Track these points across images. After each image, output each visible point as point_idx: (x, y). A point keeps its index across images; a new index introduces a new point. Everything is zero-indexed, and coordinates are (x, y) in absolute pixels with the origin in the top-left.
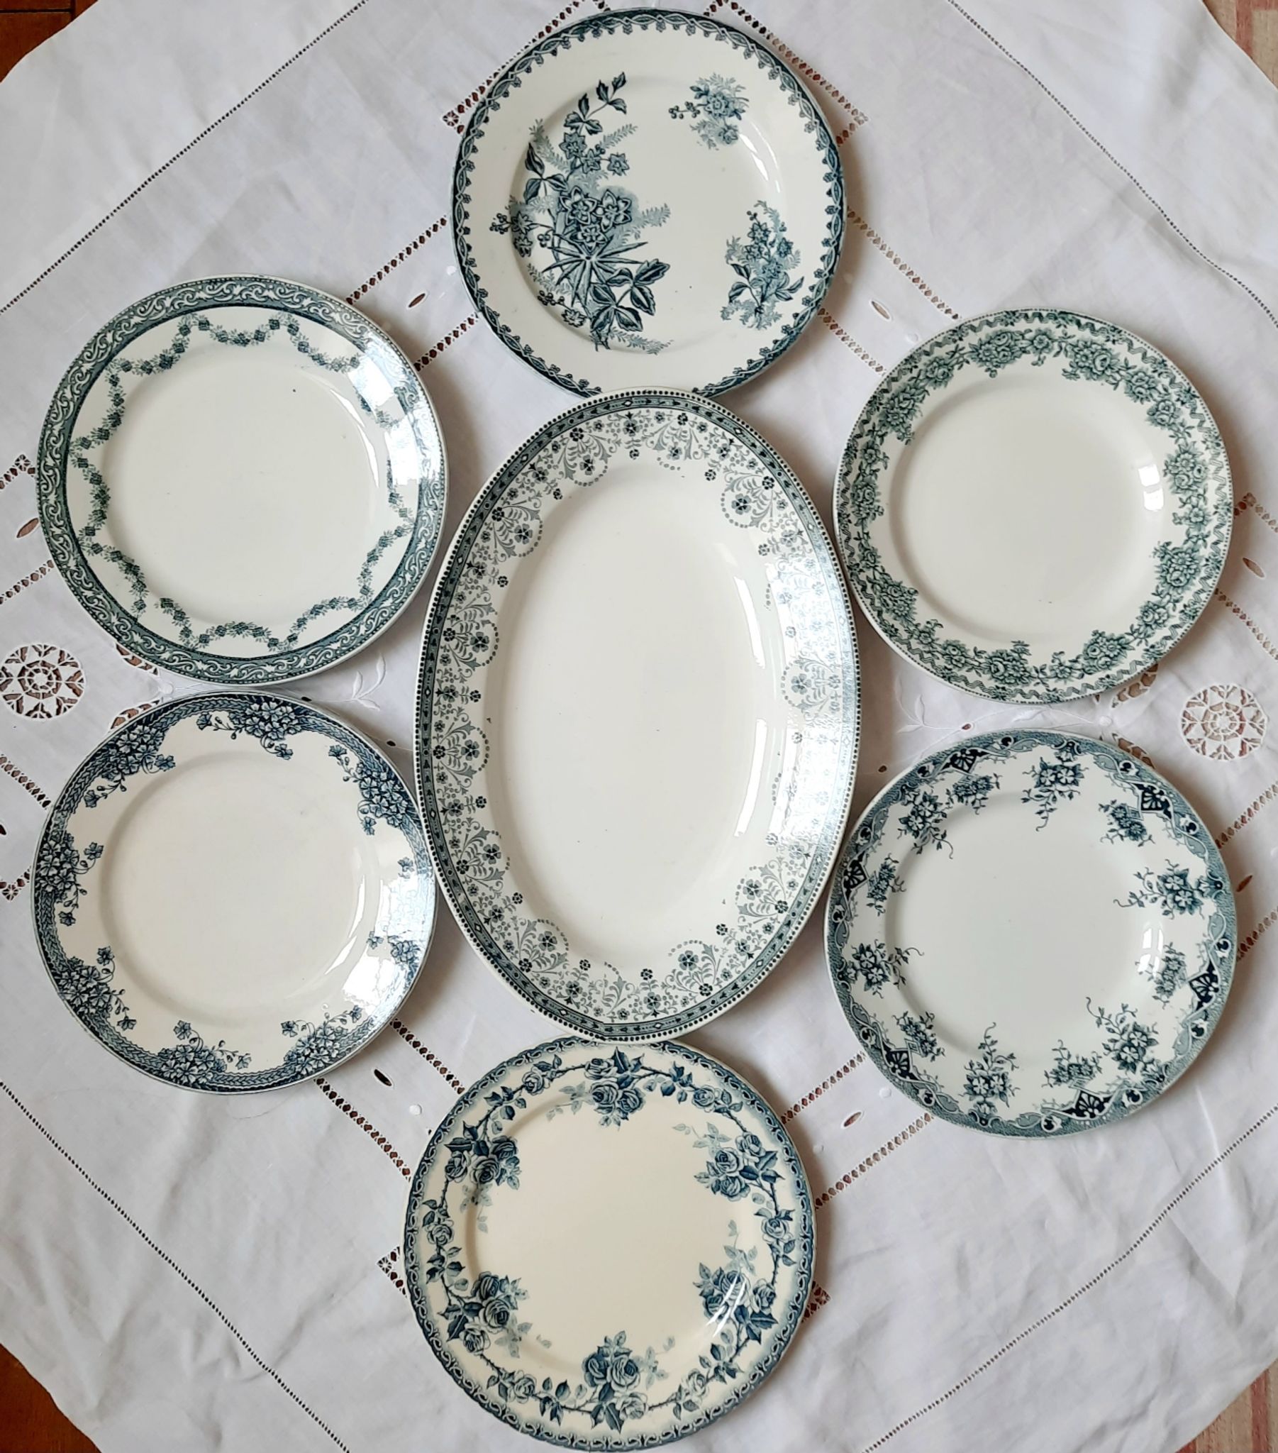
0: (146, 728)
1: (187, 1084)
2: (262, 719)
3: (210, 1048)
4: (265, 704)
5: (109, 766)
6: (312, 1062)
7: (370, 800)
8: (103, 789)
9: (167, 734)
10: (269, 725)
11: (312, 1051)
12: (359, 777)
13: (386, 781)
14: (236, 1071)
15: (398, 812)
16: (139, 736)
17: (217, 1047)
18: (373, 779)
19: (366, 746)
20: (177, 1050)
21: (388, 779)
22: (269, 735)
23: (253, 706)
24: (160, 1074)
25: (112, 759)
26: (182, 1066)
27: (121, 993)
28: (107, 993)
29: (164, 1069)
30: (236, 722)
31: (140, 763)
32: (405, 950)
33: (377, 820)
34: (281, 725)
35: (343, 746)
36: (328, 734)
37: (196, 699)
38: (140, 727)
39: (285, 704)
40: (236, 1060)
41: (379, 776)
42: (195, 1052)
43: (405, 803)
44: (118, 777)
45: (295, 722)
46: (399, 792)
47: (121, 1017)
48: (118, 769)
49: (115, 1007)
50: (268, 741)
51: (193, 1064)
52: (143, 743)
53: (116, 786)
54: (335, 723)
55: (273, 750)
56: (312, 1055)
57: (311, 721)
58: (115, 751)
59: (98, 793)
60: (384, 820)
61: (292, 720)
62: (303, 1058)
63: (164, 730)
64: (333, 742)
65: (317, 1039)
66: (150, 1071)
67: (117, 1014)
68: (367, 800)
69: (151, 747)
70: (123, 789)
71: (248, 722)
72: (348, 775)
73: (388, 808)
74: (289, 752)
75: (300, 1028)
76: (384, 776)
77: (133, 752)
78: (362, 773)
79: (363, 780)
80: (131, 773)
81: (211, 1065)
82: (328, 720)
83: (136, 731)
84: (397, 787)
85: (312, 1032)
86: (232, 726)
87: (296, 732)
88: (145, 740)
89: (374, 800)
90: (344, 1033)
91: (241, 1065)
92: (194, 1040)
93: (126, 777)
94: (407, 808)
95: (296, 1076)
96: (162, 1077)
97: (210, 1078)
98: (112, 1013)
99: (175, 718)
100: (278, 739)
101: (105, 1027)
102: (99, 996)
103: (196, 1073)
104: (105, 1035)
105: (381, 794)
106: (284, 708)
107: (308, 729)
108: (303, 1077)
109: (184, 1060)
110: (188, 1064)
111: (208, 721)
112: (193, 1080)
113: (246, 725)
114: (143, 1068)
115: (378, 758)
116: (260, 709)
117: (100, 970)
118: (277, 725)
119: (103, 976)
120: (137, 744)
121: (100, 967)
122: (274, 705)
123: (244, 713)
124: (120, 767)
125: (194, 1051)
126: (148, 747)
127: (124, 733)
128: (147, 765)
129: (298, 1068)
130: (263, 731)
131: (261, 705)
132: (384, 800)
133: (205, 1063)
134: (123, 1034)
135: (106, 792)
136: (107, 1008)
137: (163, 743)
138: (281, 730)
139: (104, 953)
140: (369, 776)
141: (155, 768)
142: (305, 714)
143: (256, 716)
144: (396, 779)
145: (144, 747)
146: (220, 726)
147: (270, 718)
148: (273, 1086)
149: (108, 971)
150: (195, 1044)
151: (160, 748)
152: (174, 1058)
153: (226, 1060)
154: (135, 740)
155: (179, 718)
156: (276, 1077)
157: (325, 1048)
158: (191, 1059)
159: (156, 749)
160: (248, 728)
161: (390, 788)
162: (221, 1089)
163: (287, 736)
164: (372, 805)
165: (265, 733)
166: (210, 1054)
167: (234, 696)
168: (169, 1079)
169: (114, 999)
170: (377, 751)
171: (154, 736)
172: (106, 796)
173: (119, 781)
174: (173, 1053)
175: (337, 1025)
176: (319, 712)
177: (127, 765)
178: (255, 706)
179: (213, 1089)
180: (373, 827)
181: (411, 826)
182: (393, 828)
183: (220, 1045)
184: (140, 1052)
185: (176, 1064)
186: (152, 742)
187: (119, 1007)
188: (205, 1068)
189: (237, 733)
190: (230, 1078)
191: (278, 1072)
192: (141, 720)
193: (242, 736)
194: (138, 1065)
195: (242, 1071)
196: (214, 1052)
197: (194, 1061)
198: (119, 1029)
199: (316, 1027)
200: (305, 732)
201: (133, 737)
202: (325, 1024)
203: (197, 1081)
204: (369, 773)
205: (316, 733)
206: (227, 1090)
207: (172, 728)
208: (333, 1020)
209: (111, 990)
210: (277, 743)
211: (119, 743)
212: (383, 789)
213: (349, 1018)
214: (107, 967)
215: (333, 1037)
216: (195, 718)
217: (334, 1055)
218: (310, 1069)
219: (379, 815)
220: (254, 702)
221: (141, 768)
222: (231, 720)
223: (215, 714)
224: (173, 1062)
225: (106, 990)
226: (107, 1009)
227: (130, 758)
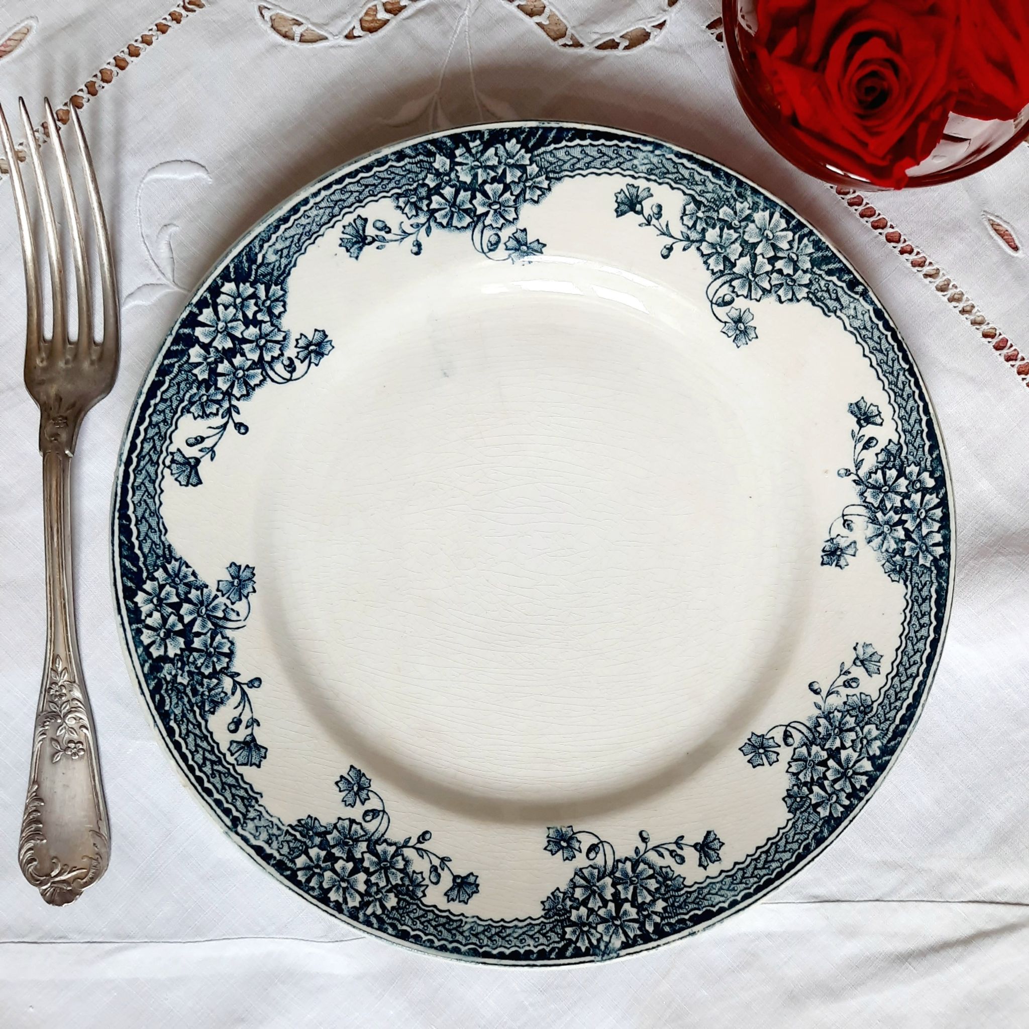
0: (148, 586)
1: (872, 780)
2: (229, 354)
3: (817, 712)
4: (199, 332)
5: (195, 692)
6: (925, 531)
7: (478, 219)
8: (237, 722)
9: (179, 551)
10: (246, 347)
11: (901, 522)
12: (422, 219)
13: (454, 164)
14: (879, 680)
15: (523, 168)
16: (159, 606)
17: (818, 699)
18: (437, 190)
19: (367, 168)
20: (796, 775)
21: (451, 156)
22: (267, 358)
23: (194, 359)
24: (833, 823)
25: (184, 680)
26: (830, 775)
27: (644, 840)
28: (635, 866)
29: (824, 812)
30: (214, 408)
31: (217, 629)
32: (789, 270)
33: (520, 225)
34: (256, 323)
35: (349, 218)
36: (312, 235)
37: (129, 462)
38: (140, 598)
39: (215, 290)
40: (858, 672)
41: (438, 174)
42: (813, 743)
43: (512, 145)
44: (227, 683)
45: (261, 290)
46: (487, 146)
47: (691, 855)
48: (210, 677)
49: (669, 861)
50: (279, 367)
51: (834, 754)
52: (177, 607)
53: (244, 694)
54: (295, 210)
55: (301, 367)
56: (910, 525)
57: (272, 258)
58: (167, 666)
59: (242, 734)
60: (526, 209)
61: (254, 296)
62: (908, 545)
63: (168, 554)
64: (332, 236)
65: (882, 508)
66: (820, 840)
67: (683, 860)
68: (472, 226)
69: (194, 594)
70: (256, 682)
71: (223, 384)
72: (410, 240)
73: (507, 188)
74: (318, 336)
75: (845, 532)
76: (441, 162)
77: (187, 633)
78: (418, 209)
79: (432, 213)
80: (230, 655)
81: (851, 721)
82: (285, 220)
83: (145, 609)
84: (475, 145)
85: (862, 511)
86: (218, 421)
87: (282, 299)
88: (175, 599)
89: (481, 210)
90: (893, 448)
91: (872, 668)
92: (787, 736)
93: (234, 669)
94: (524, 144)
95: (939, 569)
96: (839, 821)
97: (875, 733)
98: (678, 870)
99: (153, 521)
100: (282, 344)
101: (701, 892)
102: (635, 881)
103: (855, 756)
104: (718, 899)
105: (474, 188)
106: (222, 299)
107: (286, 273)
108: (946, 556)
109: (822, 769)
110: (831, 763)
111: (187, 461)
112: (867, 766)
113: (228, 394)
114: (808, 850)
115: (400, 156)
116: (206, 347)
117: (588, 863)
118: (252, 332)
119: (599, 861)
120: (173, 619)
121: (581, 861)
122: (207, 315)
123: (200, 384)
124: (207, 672)
125: (808, 744)
126: (189, 601)
127: (139, 632)
128: (225, 618)
129: (925, 560)
130: (255, 365)
131: (196, 341)
132: (487, 187)
133: (842, 731)
134: (727, 864)
135: (245, 718)
136: (664, 877)
137: (195, 566)
138: (267, 328)
139: (557, 843)
140: (429, 197)
141: (241, 606)
142: (252, 260)
143: (216, 362)
144: (458, 140)
145: (186, 607)
146: (208, 443)
147: (233, 338)
148: (940, 619)
149: (593, 848)
150: (797, 737)
151: (203, 577)
152: (809, 785)
153: (850, 691)
154: (165, 620)
155: (156, 513)
156: (925, 608)
157: (907, 496)
158: (824, 755)
159: (202, 587)
160: (236, 392)
161: (470, 161)
162: (908, 719)
163: (286, 323)
164: (488, 221)
165: (260, 364)
166: (827, 716)
167: (156, 386)
168: (849, 809)
169: (652, 856)
170: (387, 151)
171: (174, 578)
172: (254, 722)
173: (236, 683)
174: (799, 785)
175: (870, 459)
176: (259, 229)
177: (210, 655)
178: (195, 353)
179: (899, 734)
180: (530, 239)
181: (561, 154)
182: (550, 196)
183: (817, 692)
184: (772, 846)
185: (823, 787)
186: (182, 589)
187: (671, 852)
188: (852, 735)
189: (237, 418)
190: (892, 696)
191: (915, 600)
192: (125, 588)
193: (247, 410)
194: (800, 858)
195: (885, 667)
196: (826, 707)
197: (829, 751)
198: (714, 869)
199: (858, 501)
200: (292, 282)
201: (155, 620)
202: (857, 483)
203: (872, 758)
204: (423, 192)
205: (302, 260)
206: (912, 708)
207: (171, 538)
208: (858, 466)
209: (632, 854)
210: (291, 352)
211: (156, 652)
212: (466, 178)
213: (869, 431)
214: (585, 848)
215: (893, 473)
216: (169, 483)
217: (930, 483)
218: (938, 538)
219: (511, 216)
220: (184, 353)
221: (228, 633)
222: (204, 415)
223: (179, 441)
224: (816, 789)
225: (628, 865)
226: (666, 878)
227: (197, 643)
